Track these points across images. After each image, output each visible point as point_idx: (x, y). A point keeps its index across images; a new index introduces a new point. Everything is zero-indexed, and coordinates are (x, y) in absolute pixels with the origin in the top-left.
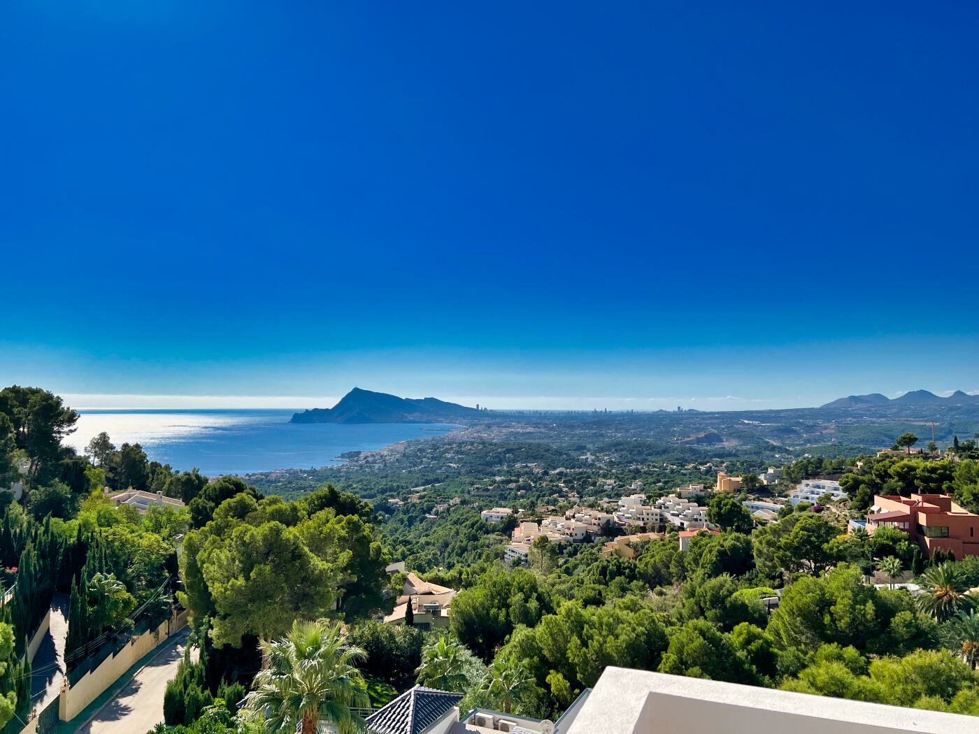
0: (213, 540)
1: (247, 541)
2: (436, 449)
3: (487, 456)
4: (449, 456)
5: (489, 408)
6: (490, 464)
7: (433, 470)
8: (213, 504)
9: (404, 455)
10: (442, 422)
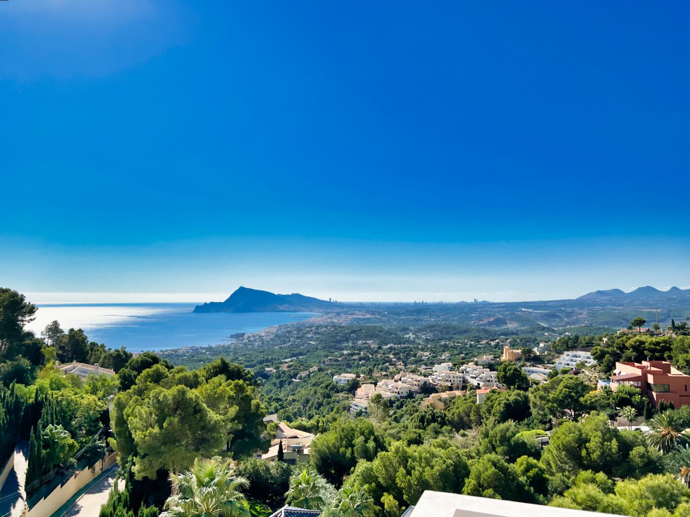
0: (136, 399)
1: (161, 400)
2: (300, 331)
3: (337, 336)
4: (309, 336)
5: (338, 301)
6: (340, 342)
7: (298, 346)
8: (136, 373)
9: (277, 336)
10: (304, 311)
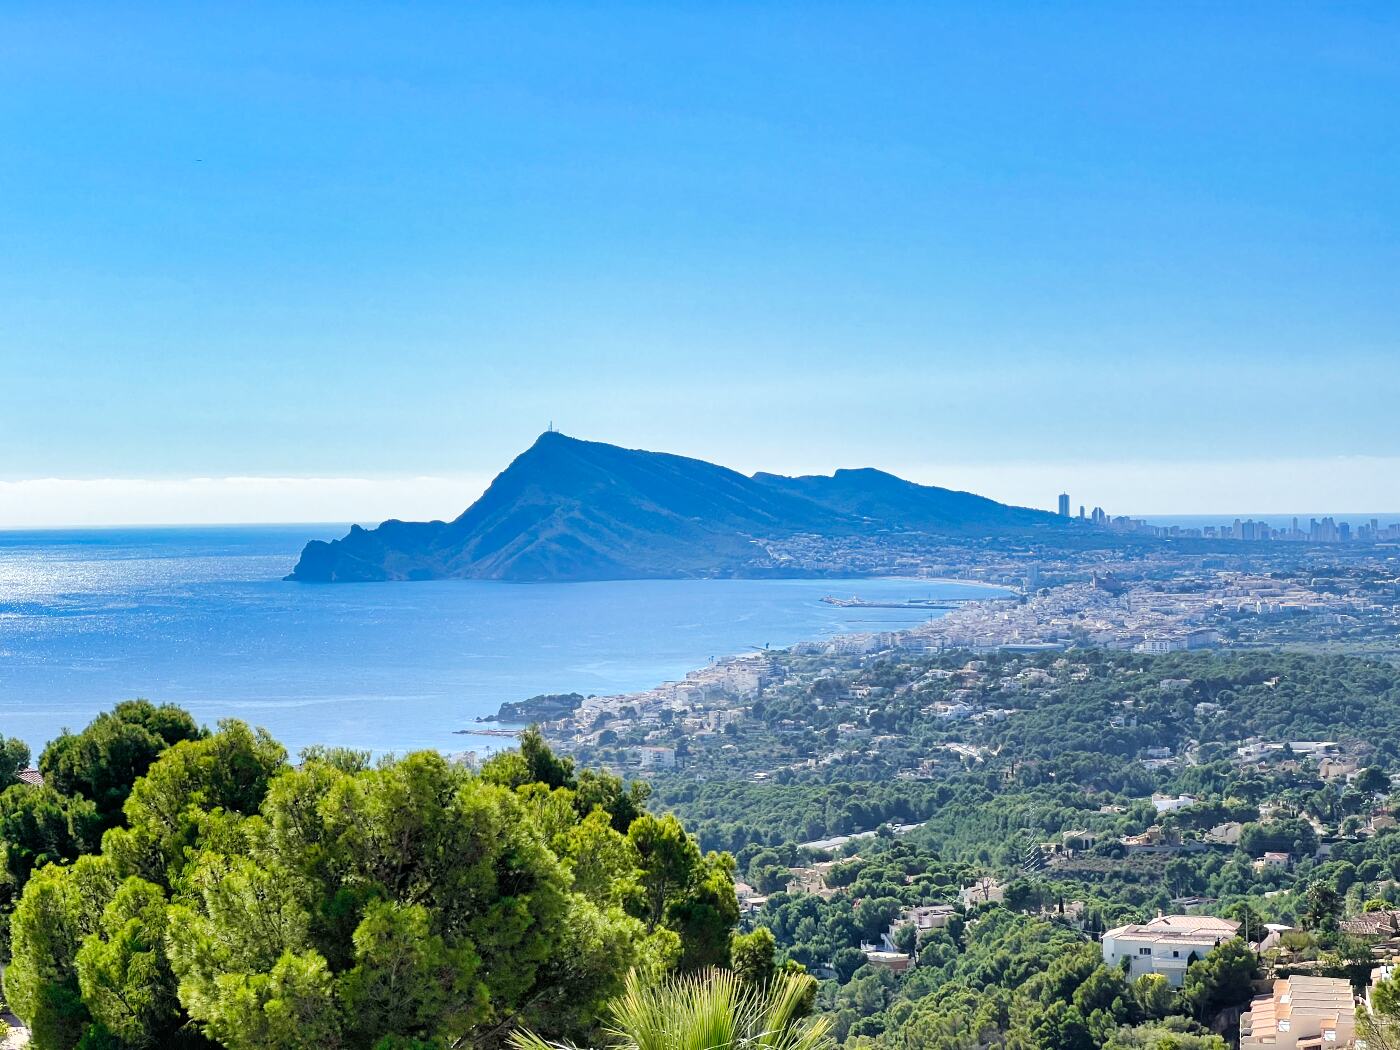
2: (891, 686)
4: (945, 710)
6: (1129, 745)
7: (880, 770)
9: (759, 709)
10: (912, 571)
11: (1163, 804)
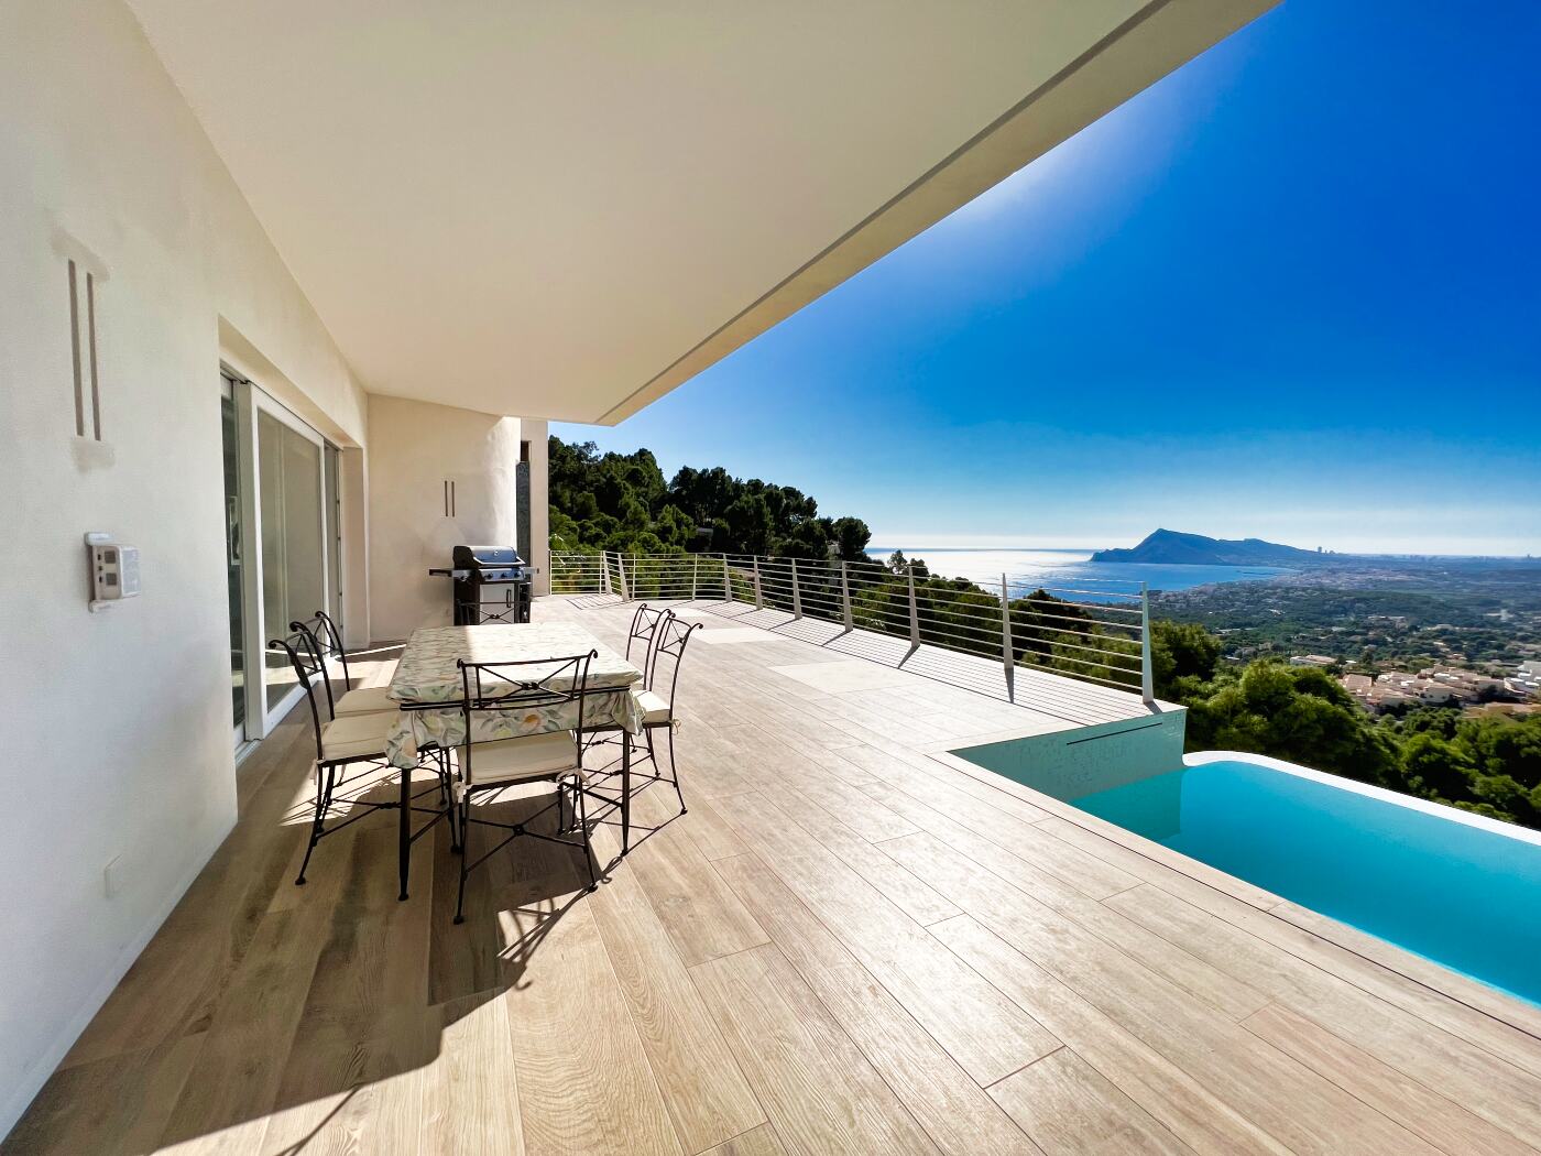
2: (1253, 594)
3: (1324, 604)
4: (1270, 601)
5: (1336, 551)
6: (1330, 614)
7: (1246, 614)
9: (1212, 598)
10: (1266, 565)
11: (1335, 629)
